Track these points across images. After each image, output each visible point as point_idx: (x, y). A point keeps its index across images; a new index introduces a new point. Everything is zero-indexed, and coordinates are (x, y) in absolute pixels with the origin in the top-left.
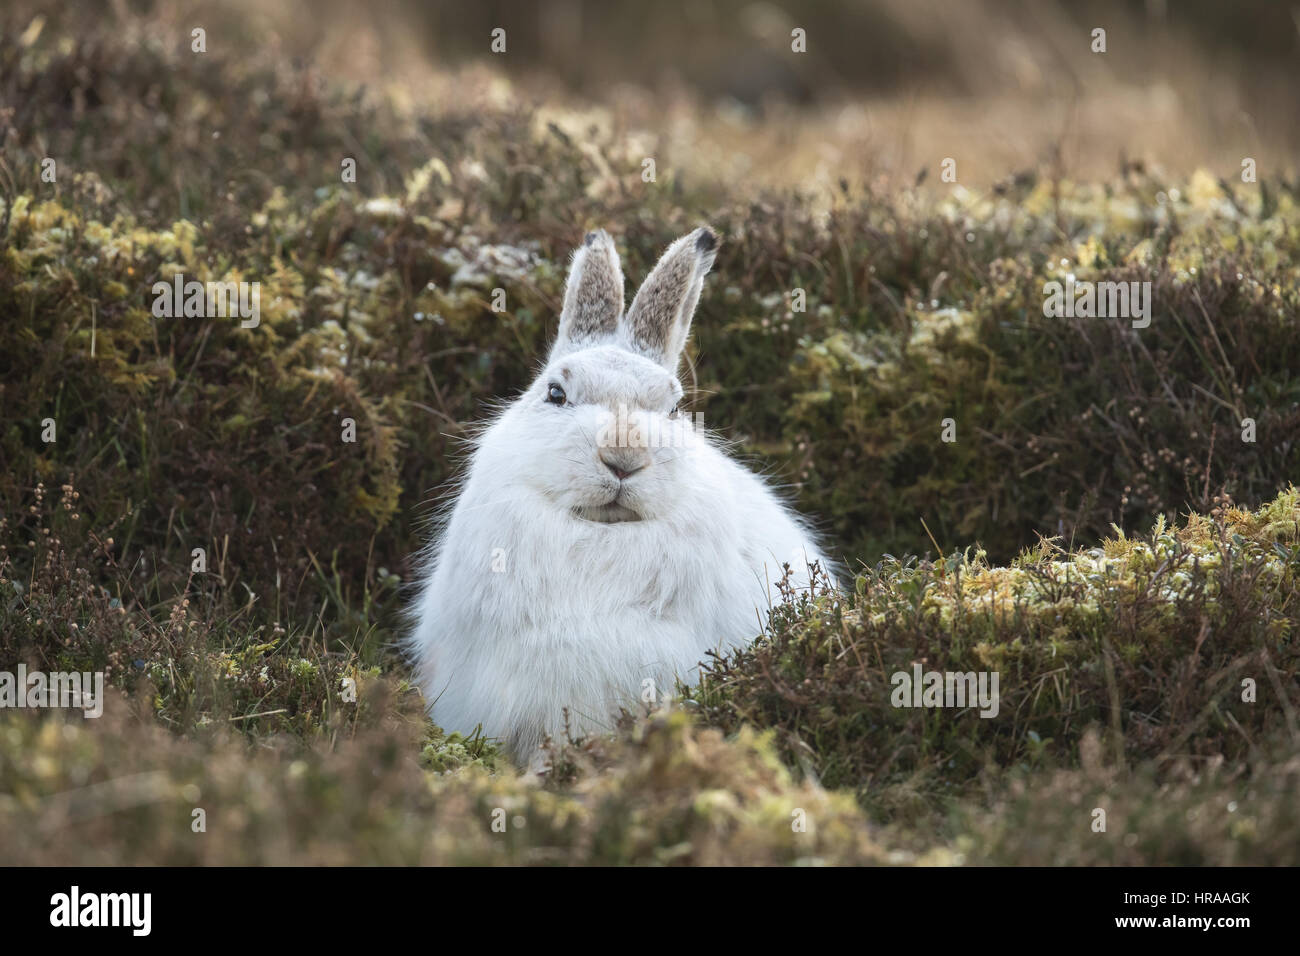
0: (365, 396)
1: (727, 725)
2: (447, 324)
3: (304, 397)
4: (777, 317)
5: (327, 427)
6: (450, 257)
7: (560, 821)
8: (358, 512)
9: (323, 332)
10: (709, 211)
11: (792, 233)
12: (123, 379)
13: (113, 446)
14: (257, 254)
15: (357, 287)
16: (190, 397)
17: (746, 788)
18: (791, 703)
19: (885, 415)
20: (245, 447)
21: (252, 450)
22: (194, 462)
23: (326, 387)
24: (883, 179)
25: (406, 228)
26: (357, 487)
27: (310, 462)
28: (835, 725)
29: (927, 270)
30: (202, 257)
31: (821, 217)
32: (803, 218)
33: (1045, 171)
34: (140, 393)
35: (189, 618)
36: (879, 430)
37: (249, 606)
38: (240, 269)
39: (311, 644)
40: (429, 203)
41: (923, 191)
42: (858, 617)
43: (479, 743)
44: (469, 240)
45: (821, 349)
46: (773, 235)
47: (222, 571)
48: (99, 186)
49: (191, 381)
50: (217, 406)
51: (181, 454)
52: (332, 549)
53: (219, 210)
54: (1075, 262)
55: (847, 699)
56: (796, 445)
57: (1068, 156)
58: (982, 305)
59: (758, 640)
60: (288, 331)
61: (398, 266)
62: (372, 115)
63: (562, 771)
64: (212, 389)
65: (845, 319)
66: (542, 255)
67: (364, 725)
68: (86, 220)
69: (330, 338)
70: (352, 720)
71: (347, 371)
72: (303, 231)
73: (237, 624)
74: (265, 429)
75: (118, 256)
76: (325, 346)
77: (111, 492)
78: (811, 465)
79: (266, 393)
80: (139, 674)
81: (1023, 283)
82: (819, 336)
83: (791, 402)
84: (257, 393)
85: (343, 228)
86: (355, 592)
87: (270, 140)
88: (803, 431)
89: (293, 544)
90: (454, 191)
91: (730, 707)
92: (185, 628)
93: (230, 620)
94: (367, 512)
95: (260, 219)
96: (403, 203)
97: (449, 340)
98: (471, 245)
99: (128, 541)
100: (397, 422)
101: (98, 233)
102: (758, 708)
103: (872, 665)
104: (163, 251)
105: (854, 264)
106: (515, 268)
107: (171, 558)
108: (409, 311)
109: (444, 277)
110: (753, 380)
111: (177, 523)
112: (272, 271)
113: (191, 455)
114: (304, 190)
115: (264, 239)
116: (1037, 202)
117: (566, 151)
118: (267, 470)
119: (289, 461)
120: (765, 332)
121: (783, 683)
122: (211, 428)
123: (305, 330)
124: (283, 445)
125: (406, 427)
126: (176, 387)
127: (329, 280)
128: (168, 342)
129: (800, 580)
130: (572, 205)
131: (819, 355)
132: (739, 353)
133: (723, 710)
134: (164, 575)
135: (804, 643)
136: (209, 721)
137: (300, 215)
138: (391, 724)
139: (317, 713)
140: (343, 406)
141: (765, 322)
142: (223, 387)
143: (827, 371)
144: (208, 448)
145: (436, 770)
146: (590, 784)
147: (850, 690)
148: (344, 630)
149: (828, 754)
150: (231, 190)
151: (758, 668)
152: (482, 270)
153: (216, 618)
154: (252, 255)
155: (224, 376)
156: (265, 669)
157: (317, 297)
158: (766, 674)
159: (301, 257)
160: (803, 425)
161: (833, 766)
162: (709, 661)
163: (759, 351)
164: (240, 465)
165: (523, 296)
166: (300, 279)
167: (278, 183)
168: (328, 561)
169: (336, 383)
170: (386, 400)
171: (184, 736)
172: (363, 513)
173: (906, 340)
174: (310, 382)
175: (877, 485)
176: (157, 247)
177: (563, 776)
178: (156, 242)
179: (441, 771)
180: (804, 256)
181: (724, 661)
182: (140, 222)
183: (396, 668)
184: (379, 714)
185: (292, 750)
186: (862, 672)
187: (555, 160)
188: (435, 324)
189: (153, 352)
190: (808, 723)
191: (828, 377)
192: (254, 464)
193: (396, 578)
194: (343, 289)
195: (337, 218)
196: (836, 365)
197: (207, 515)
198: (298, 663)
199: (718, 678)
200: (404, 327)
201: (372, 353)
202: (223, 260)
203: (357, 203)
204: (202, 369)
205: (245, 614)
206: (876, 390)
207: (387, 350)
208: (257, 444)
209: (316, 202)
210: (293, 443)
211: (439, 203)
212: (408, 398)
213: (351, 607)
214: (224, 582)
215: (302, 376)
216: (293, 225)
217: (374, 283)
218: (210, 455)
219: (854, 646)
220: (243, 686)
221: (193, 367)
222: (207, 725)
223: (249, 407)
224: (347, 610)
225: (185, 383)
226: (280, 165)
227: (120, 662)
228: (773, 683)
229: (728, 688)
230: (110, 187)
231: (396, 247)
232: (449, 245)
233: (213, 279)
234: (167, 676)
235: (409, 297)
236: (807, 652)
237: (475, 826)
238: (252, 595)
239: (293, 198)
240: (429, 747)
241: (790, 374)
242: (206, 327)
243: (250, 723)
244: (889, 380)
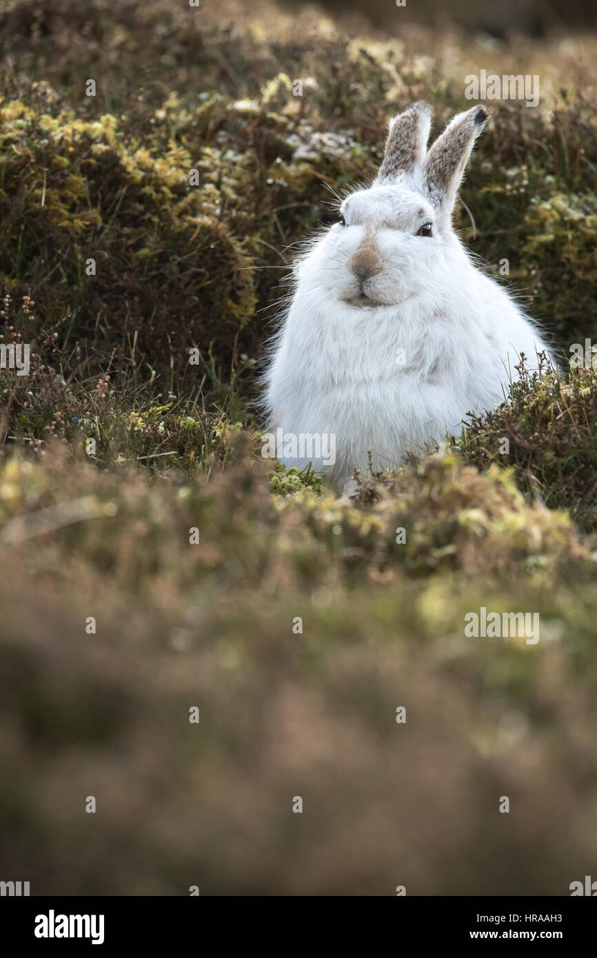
0: (233, 235)
1: (480, 463)
2: (289, 187)
3: (190, 236)
4: (516, 183)
5: (207, 257)
6: (291, 141)
7: (365, 530)
8: (227, 316)
9: (203, 192)
12: (65, 223)
13: (58, 269)
14: (159, 138)
15: (227, 161)
16: (111, 236)
17: (494, 508)
18: (525, 449)
19: (591, 251)
20: (149, 270)
21: (154, 273)
22: (114, 281)
23: (206, 230)
24: (590, 89)
25: (262, 121)
26: (227, 298)
27: (194, 281)
28: (556, 464)
30: (120, 140)
31: (548, 116)
32: (535, 117)
34: (77, 233)
35: (109, 387)
36: (587, 261)
37: (152, 379)
38: (147, 148)
39: (194, 407)
40: (280, 101)
42: (571, 390)
43: (310, 475)
44: (305, 129)
45: (547, 206)
46: (514, 127)
47: (133, 356)
48: (49, 91)
49: (112, 224)
50: (130, 242)
51: (105, 275)
52: (209, 342)
53: (132, 107)
55: (564, 447)
56: (529, 271)
59: (502, 406)
60: (180, 190)
61: (256, 146)
62: (239, 42)
63: (367, 495)
64: (127, 230)
65: (563, 185)
66: (355, 140)
67: (230, 462)
68: (40, 114)
69: (208, 195)
70: (222, 459)
71: (220, 218)
72: (190, 122)
73: (143, 392)
74: (163, 258)
75: (62, 139)
76: (205, 201)
77: (57, 301)
78: (540, 285)
79: (164, 233)
80: (75, 427)
82: (546, 197)
83: (526, 242)
84: (158, 232)
85: (218, 120)
86: (225, 371)
87: (167, 59)
88: (534, 261)
89: (183, 337)
90: (295, 95)
91: (483, 451)
92: (107, 395)
93: (138, 390)
94: (233, 315)
95: (161, 114)
96: (260, 104)
97: (290, 198)
98: (306, 133)
99: (68, 335)
100: (255, 254)
101: (48, 123)
103: (581, 423)
104: (94, 136)
105: (570, 147)
106: (336, 148)
107: (98, 347)
108: (263, 177)
109: (288, 155)
110: (500, 227)
111: (102, 322)
112: (169, 150)
113: (112, 275)
114: (191, 94)
115: (163, 128)
117: (372, 68)
118: (165, 286)
119: (180, 280)
120: (509, 194)
121: (519, 434)
122: (126, 257)
123: (191, 191)
124: (175, 269)
125: (260, 257)
126: (102, 229)
127: (207, 155)
128: (97, 198)
129: (532, 364)
130: (376, 105)
131: (545, 210)
132: (490, 207)
133: (478, 453)
134: (92, 359)
135: (534, 408)
136: (123, 459)
137: (188, 111)
138: (250, 462)
139: (198, 454)
140: (217, 242)
141: (509, 187)
142: (135, 229)
143: (551, 220)
144: (124, 270)
145: (280, 494)
146: (386, 505)
147: (566, 440)
148: (216, 396)
149: (550, 484)
150: (141, 93)
151: (503, 425)
152: (314, 149)
153: (128, 388)
154: (155, 138)
155: (135, 221)
156: (162, 423)
157: (200, 166)
158: (508, 428)
159: (189, 140)
160: (534, 258)
161: (554, 493)
162: (469, 420)
163: (504, 207)
164: (146, 283)
165: (342, 166)
166: (188, 155)
167: (173, 89)
168: (206, 349)
169: (212, 227)
170: (247, 238)
171: (106, 470)
172: (233, 317)
174: (194, 226)
175: (584, 299)
176: (89, 133)
177: (367, 499)
178: (89, 129)
179: (283, 494)
180: (536, 142)
181: (480, 420)
182: (78, 116)
183: (253, 423)
184: (241, 456)
185: (180, 481)
186: (574, 428)
187: (365, 75)
188: (280, 186)
189: (86, 205)
190: (537, 464)
191: (552, 224)
192: (156, 282)
193: (253, 361)
194: (218, 162)
195: (214, 113)
196: (557, 216)
197: (123, 317)
198: (185, 420)
199: (475, 431)
200: (260, 188)
201: (237, 206)
202: (135, 143)
203: (228, 103)
204: (120, 217)
205: (148, 386)
206: (585, 234)
207: (248, 204)
208: (158, 269)
209: (200, 102)
210: (183, 267)
211: (284, 103)
212: (262, 237)
213: (222, 381)
214: (134, 364)
215: (189, 222)
216: (184, 118)
217: (239, 158)
218: (125, 275)
219: (569, 410)
220: (147, 436)
221: (114, 216)
222: (122, 462)
223: (153, 243)
224: (219, 383)
225: (108, 226)
226: (175, 77)
227: (62, 418)
228: (513, 435)
229: (482, 438)
230: (57, 91)
231: (254, 134)
232: (291, 133)
233: (128, 155)
234: (94, 428)
235: (263, 168)
236: (536, 414)
237: (306, 533)
238: (154, 372)
239: (184, 100)
240: (275, 478)
241: (525, 222)
242: (123, 188)
243: (152, 460)
244: (594, 227)
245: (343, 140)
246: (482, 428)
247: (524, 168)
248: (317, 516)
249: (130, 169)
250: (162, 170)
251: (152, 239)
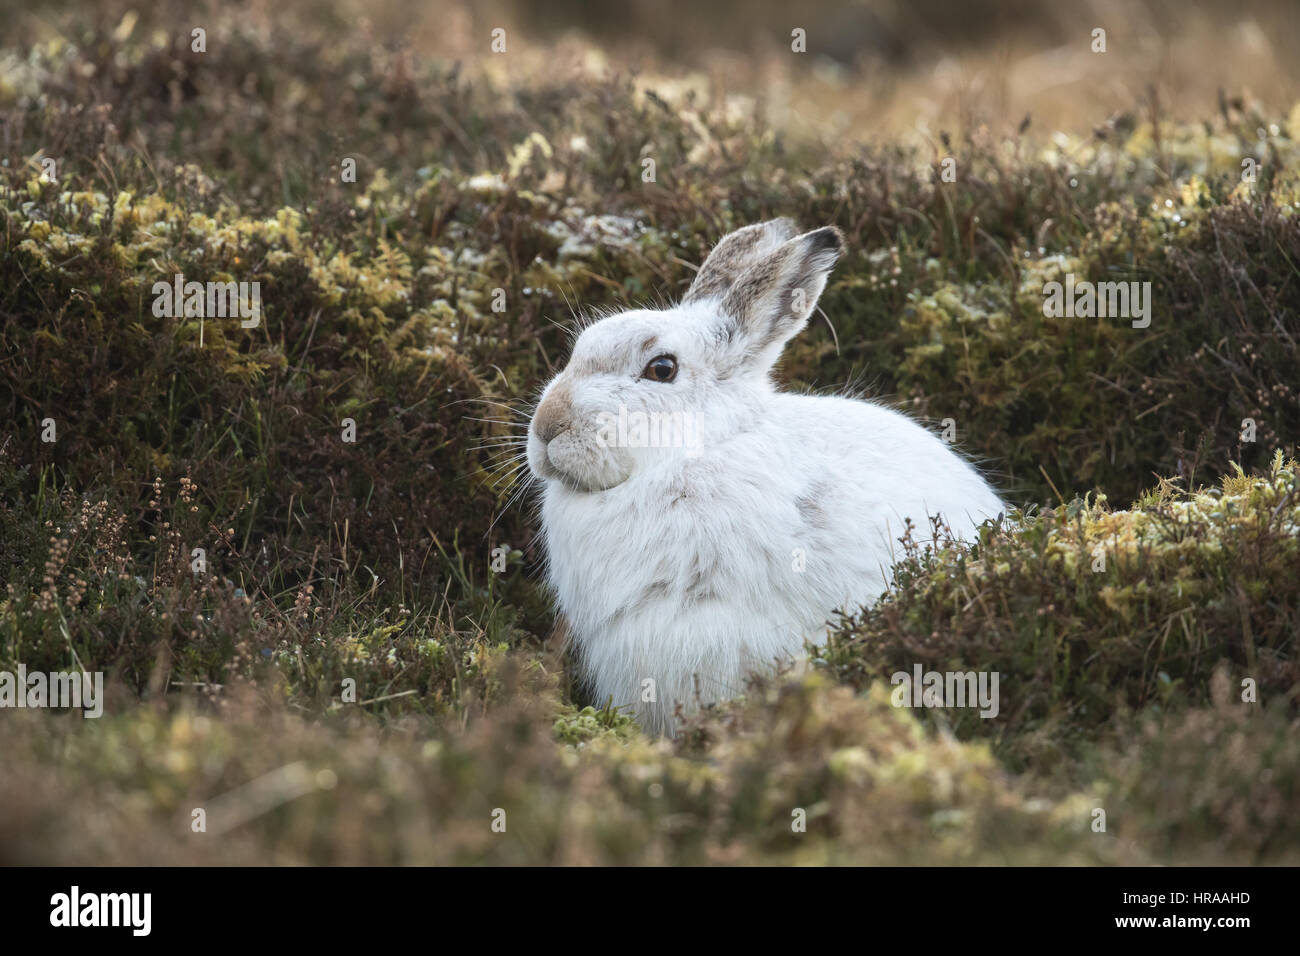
0: (477, 373)
1: (857, 680)
2: (556, 297)
3: (418, 377)
4: (885, 272)
5: (442, 406)
6: (555, 230)
7: (696, 787)
8: (477, 489)
9: (432, 311)
10: (811, 170)
11: (896, 188)
12: (236, 369)
13: (229, 436)
14: (363, 237)
15: (464, 264)
16: (303, 383)
17: (881, 746)
19: (998, 364)
21: (367, 434)
22: (311, 448)
23: (439, 367)
24: (983, 129)
25: (510, 203)
26: (475, 464)
27: (426, 442)
29: (1034, 217)
30: (308, 243)
31: (924, 171)
32: (906, 172)
33: (1144, 112)
34: (253, 382)
35: (313, 603)
36: (993, 379)
37: (374, 588)
38: (347, 253)
39: (437, 623)
40: (533, 174)
41: (1024, 140)
42: (982, 568)
43: (611, 714)
44: (573, 212)
45: (931, 302)
46: (876, 191)
47: (344, 556)
48: (200, 178)
49: (303, 367)
50: (331, 391)
51: (297, 440)
52: (453, 529)
53: (322, 195)
54: (1180, 202)
55: (976, 651)
56: (911, 399)
57: (1165, 97)
58: (1089, 250)
59: (884, 596)
60: (397, 312)
61: (504, 240)
62: (469, 92)
63: (695, 737)
64: (325, 374)
65: (952, 271)
66: (647, 223)
67: (495, 702)
68: (189, 213)
69: (440, 317)
70: (482, 697)
71: (459, 349)
72: (407, 211)
73: (362, 608)
74: (380, 411)
75: (223, 246)
76: (436, 325)
77: (229, 481)
78: (927, 418)
79: (379, 375)
80: (267, 663)
81: (1128, 226)
82: (928, 290)
83: (904, 356)
84: (370, 374)
85: (447, 205)
86: (478, 570)
87: (369, 123)
88: (918, 385)
89: (414, 524)
90: (556, 164)
91: (859, 665)
92: (311, 615)
93: (355, 605)
94: (485, 488)
95: (364, 202)
96: (505, 179)
97: (558, 313)
98: (576, 217)
99: (249, 530)
101: (202, 224)
102: (888, 664)
103: (999, 614)
104: (269, 239)
105: (959, 216)
106: (620, 238)
107: (292, 545)
108: (518, 285)
109: (551, 251)
110: (865, 338)
111: (297, 509)
112: (379, 253)
113: (307, 441)
114: (406, 170)
115: (369, 221)
116: (1138, 144)
117: (667, 117)
118: (384, 452)
119: (405, 441)
120: (874, 288)
121: (910, 637)
122: (327, 413)
123: (413, 311)
124: (398, 426)
126: (289, 374)
127: (436, 258)
128: (279, 329)
129: (923, 533)
130: (674, 172)
131: (929, 308)
132: (849, 310)
133: (853, 667)
134: (286, 562)
135: (930, 597)
136: (340, 706)
137: (403, 196)
138: (524, 700)
139: (447, 692)
140: (456, 384)
141: (874, 279)
142: (336, 372)
143: (938, 323)
144: (323, 433)
145: (569, 743)
146: (723, 750)
148: (468, 608)
150: (333, 174)
151: (885, 624)
152: (588, 241)
153: (341, 603)
154: (357, 238)
155: (336, 360)
156: (393, 651)
157: (424, 275)
158: (894, 629)
159: (406, 237)
160: (916, 379)
161: (966, 719)
162: (836, 619)
163: (870, 308)
164: (357, 448)
165: (630, 263)
166: (407, 260)
167: (380, 166)
168: (451, 540)
169: (448, 362)
170: (500, 375)
171: (316, 723)
172: (485, 491)
173: (1015, 289)
174: (422, 362)
175: (993, 435)
176: (262, 235)
177: (696, 743)
178: (261, 230)
179: (575, 744)
180: (909, 210)
181: (851, 619)
182: (244, 211)
183: (524, 644)
184: (510, 692)
185: (423, 733)
186: (989, 622)
187: (655, 129)
188: (544, 297)
189: (263, 340)
191: (939, 330)
192: (371, 446)
193: (519, 553)
194: (450, 267)
195: (440, 197)
196: (946, 317)
197: (327, 500)
198: (425, 644)
199: (846, 636)
200: (513, 302)
201: (482, 330)
202: (328, 245)
203: (461, 180)
204: (312, 354)
205: (369, 598)
206: (987, 340)
207: (498, 326)
208: (373, 428)
209: (418, 182)
210: (409, 423)
211: (542, 176)
212: (520, 371)
213: (475, 585)
214: (347, 567)
215: (414, 356)
216: (397, 206)
217: (481, 259)
218: (326, 439)
219: (980, 597)
220: (372, 670)
221: (306, 352)
222: (338, 710)
223: (363, 390)
224: (472, 588)
225: (297, 369)
226: (379, 147)
227: (248, 652)
228: (901, 638)
229: (856, 646)
230: (212, 177)
231: (500, 222)
232: (554, 218)
233: (321, 264)
234: (295, 663)
235: (517, 272)
236: (933, 605)
237: (611, 797)
238: (376, 578)
239: (395, 179)
240: (561, 721)
241: (901, 328)
242: (316, 312)
243: (381, 706)
244: (1001, 330)
246: (856, 630)
247: (895, 249)
248: (623, 772)
249: (323, 284)
250: (370, 283)
251: (362, 385)
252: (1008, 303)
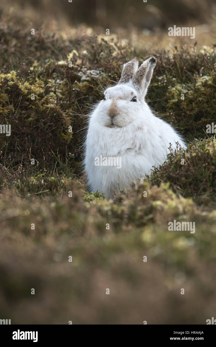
0: (61, 110)
1: (158, 184)
2: (80, 91)
3: (47, 112)
4: (162, 82)
5: (53, 119)
6: (80, 74)
7: (119, 212)
8: (62, 139)
9: (50, 95)
10: (143, 57)
11: (164, 61)
12: (1, 111)
14: (32, 77)
15: (57, 83)
16: (18, 114)
17: (165, 200)
18: (174, 177)
19: (191, 104)
20: (33, 125)
21: (35, 126)
22: (21, 130)
23: (52, 109)
24: (186, 45)
25: (68, 68)
26: (62, 133)
27: (49, 128)
28: (186, 182)
29: (199, 67)
30: (18, 79)
31: (171, 56)
32: (167, 57)
34: (6, 114)
35: (23, 169)
36: (190, 107)
37: (38, 165)
38: (28, 82)
39: (54, 173)
40: (74, 60)
41: (196, 47)
42: (189, 155)
43: (98, 194)
44: (84, 69)
45: (174, 89)
46: (160, 62)
47: (30, 157)
50: (25, 116)
51: (17, 129)
52: (57, 149)
53: (21, 67)
55: (188, 175)
56: (170, 113)
58: (213, 75)
59: (165, 162)
60: (41, 96)
61: (67, 77)
62: (57, 40)
63: (119, 199)
64: (23, 112)
65: (179, 81)
66: (103, 72)
69: (52, 97)
70: (65, 191)
71: (57, 104)
72: (43, 70)
73: (35, 170)
74: (37, 120)
76: (51, 99)
77: (1, 139)
78: (174, 118)
79: (37, 112)
80: (12, 184)
82: (173, 86)
83: (168, 103)
84: (35, 111)
85: (53, 69)
86: (64, 159)
87: (33, 49)
88: (171, 109)
89: (47, 148)
90: (79, 57)
91: (159, 180)
92: (22, 172)
93: (33, 169)
94: (65, 139)
95: (32, 69)
96: (67, 62)
97: (81, 94)
98: (85, 71)
99: (6, 152)
100: (70, 116)
102: (166, 179)
103: (194, 166)
104: (8, 79)
105: (180, 67)
106: (96, 75)
107: (17, 155)
108: (71, 88)
109: (79, 79)
110: (158, 98)
111: (18, 146)
112: (36, 81)
114: (42, 60)
115: (33, 74)
117: (107, 45)
118: (39, 131)
119: (44, 128)
120: (160, 86)
121: (172, 172)
122: (24, 122)
123: (45, 95)
124: (42, 124)
125: (73, 117)
126: (15, 112)
127: (50, 82)
128: (12, 101)
129: (174, 146)
130: (109, 59)
131: (174, 90)
132: (154, 91)
133: (157, 180)
134: (15, 159)
135: (176, 162)
136: (30, 195)
137: (42, 67)
139: (57, 190)
140: (56, 113)
141: (160, 83)
142: (26, 111)
143: (176, 94)
144: (24, 126)
145: (87, 202)
146: (126, 202)
147: (189, 173)
148: (61, 169)
149: (185, 189)
150: (24, 62)
151: (165, 169)
153: (29, 169)
154: (30, 78)
155: (26, 108)
156: (43, 180)
157: (47, 86)
158: (167, 171)
159: (43, 77)
160: (171, 108)
161: (186, 192)
162: (153, 169)
163: (159, 91)
164: (32, 130)
165: (99, 82)
166: (43, 83)
167: (35, 59)
168: (56, 152)
169: (54, 108)
170: (67, 111)
171: (24, 199)
172: (64, 139)
173: (195, 85)
174: (48, 108)
175: (191, 121)
177: (119, 201)
178: (6, 77)
179: (89, 202)
180: (168, 66)
181: (157, 169)
182: (2, 72)
183: (75, 177)
185: (51, 200)
186: (191, 168)
187: (104, 48)
188: (77, 91)
189: (8, 104)
190: (179, 182)
191: (177, 96)
192: (36, 129)
193: (73, 155)
194: (54, 84)
195: (51, 67)
196: (178, 92)
197: (25, 143)
198: (51, 178)
199: (156, 173)
200: (70, 92)
201: (63, 99)
202: (23, 80)
203: (56, 63)
204: (21, 107)
205: (36, 167)
206: (189, 98)
207: (66, 98)
208: (36, 125)
209: (45, 63)
210: (45, 123)
211: (76, 61)
212: (72, 110)
213: (63, 163)
215: (45, 107)
216: (40, 69)
217: (62, 82)
218: (24, 128)
219: (189, 162)
220: (38, 185)
221: (19, 106)
222: (30, 196)
223: (33, 115)
224: (62, 164)
225: (17, 111)
226: (36, 55)
227: (7, 182)
228: (169, 173)
229: (158, 175)
231: (66, 73)
232: (79, 71)
233: (22, 85)
234: (18, 184)
235: (71, 85)
236: (177, 164)
237: (98, 215)
238: (38, 162)
239: (39, 63)
240: (85, 196)
241: (167, 96)
242: (21, 97)
243: (40, 194)
244: (192, 95)
245: (98, 72)
246: (158, 171)
247: (165, 76)
248: (101, 208)
249: (22, 89)
250: (34, 89)
251: (33, 114)
252: (193, 89)
